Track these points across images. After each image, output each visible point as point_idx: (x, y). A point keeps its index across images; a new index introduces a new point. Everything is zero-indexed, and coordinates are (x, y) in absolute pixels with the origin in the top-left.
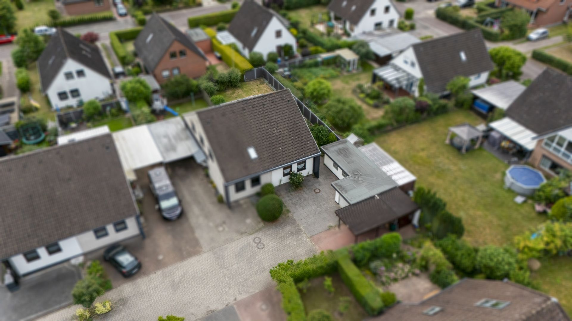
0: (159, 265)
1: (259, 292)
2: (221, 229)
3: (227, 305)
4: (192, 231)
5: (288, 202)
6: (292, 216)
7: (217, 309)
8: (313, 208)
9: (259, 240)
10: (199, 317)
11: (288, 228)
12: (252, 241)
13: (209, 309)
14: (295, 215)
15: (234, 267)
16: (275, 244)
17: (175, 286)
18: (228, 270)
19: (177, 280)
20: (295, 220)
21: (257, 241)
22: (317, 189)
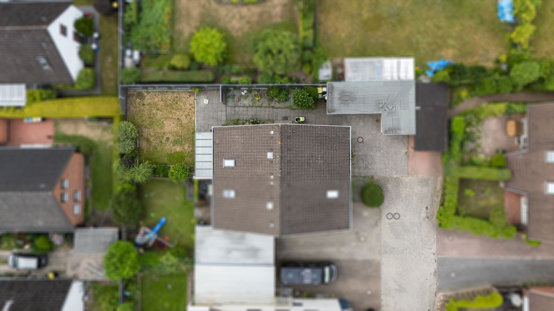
0: (377, 295)
1: (437, 236)
2: (363, 239)
3: (436, 261)
4: (355, 261)
5: (361, 172)
6: (378, 176)
7: (435, 269)
8: (379, 155)
9: (391, 215)
10: (436, 283)
11: (389, 186)
12: (388, 221)
13: (433, 274)
14: (378, 174)
15: (406, 243)
16: (400, 205)
17: (401, 290)
18: (407, 249)
19: (397, 287)
20: (385, 177)
21: (390, 216)
22: (358, 139)
